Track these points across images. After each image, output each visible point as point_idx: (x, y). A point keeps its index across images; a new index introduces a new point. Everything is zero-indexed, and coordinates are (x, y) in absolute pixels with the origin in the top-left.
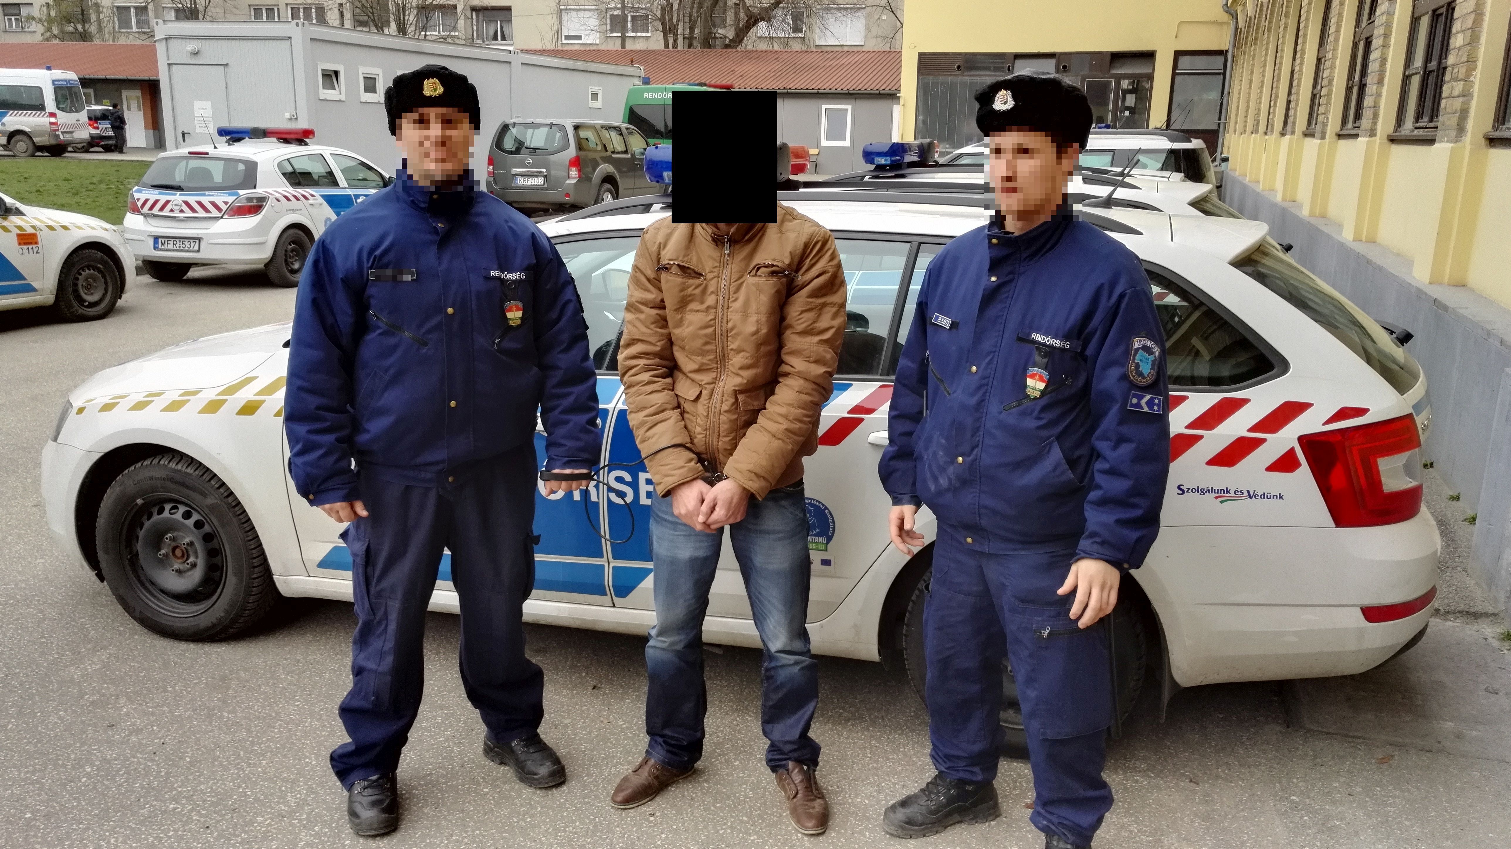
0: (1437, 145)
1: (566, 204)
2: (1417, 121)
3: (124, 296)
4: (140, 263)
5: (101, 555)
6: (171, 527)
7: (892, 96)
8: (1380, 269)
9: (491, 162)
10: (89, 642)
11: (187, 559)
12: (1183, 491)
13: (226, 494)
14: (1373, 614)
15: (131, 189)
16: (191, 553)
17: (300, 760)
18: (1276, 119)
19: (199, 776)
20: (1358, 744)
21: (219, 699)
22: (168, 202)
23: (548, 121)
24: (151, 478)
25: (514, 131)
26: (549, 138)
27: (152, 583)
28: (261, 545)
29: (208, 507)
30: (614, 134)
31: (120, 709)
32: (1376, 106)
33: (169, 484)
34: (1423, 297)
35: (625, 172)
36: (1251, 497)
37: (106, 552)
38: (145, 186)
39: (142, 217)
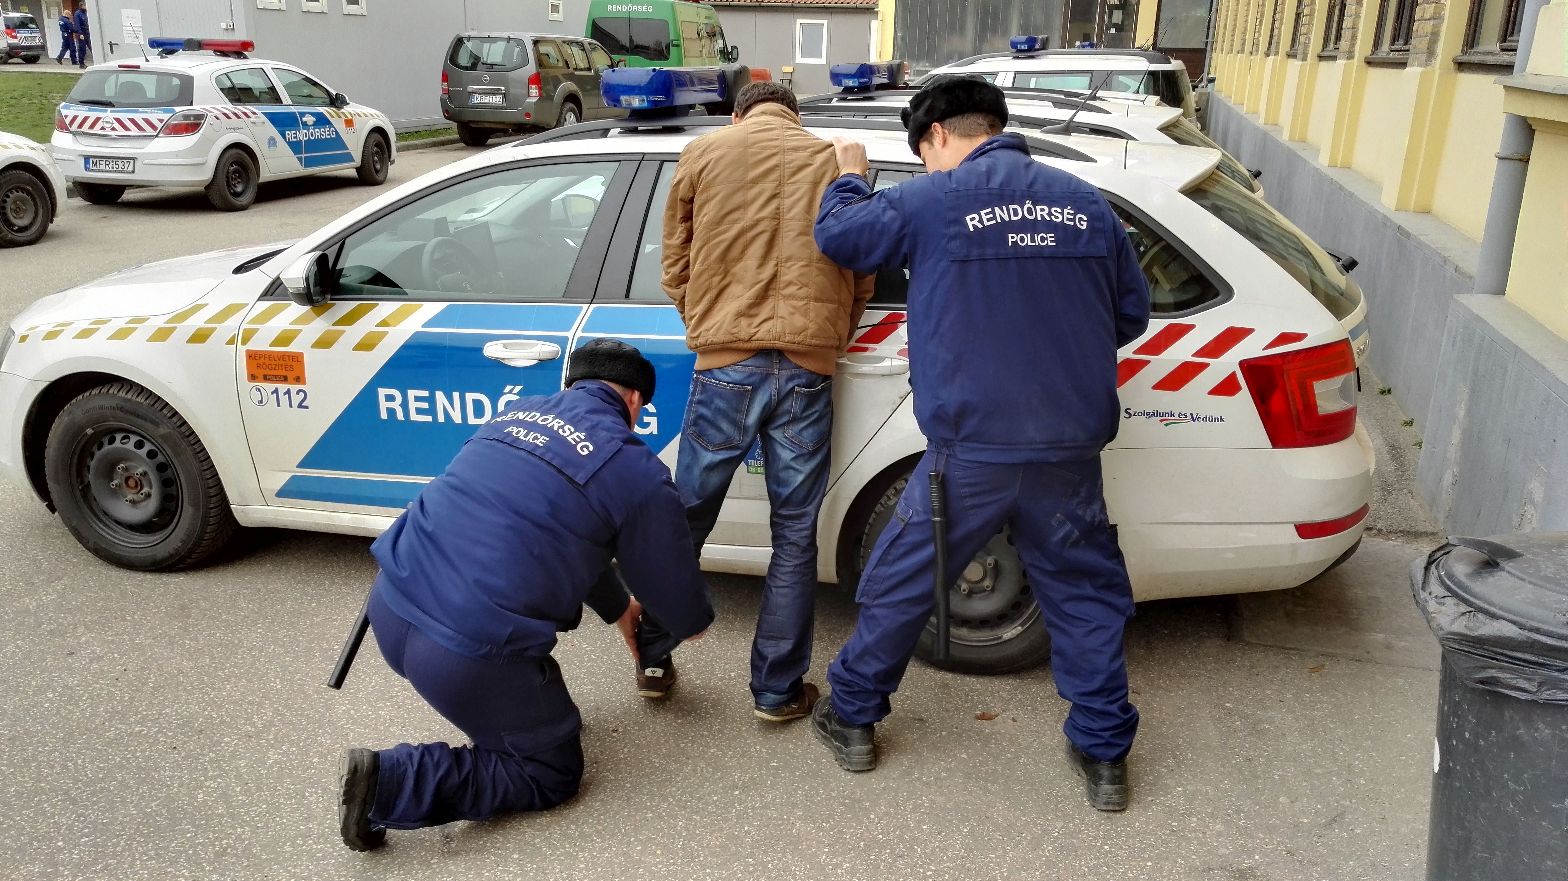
0: (1408, 69)
1: (526, 124)
2: (1393, 44)
3: (55, 219)
4: (70, 184)
5: (52, 486)
6: (123, 457)
7: (870, 11)
8: (1351, 195)
9: (445, 78)
10: (43, 574)
11: (141, 489)
12: (1130, 414)
13: (179, 424)
14: (1306, 530)
15: (57, 105)
16: (144, 483)
17: (265, 684)
18: (1261, 39)
19: (164, 701)
20: (1293, 655)
21: (180, 628)
22: (98, 119)
23: (505, 35)
24: (101, 408)
25: (469, 45)
26: (507, 54)
27: (106, 514)
28: (217, 474)
29: (161, 436)
30: (576, 50)
31: (79, 637)
32: (1354, 28)
33: (118, 413)
34: (1389, 224)
35: (588, 90)
36: (1194, 420)
37: (57, 482)
38: (73, 101)
39: (71, 135)
